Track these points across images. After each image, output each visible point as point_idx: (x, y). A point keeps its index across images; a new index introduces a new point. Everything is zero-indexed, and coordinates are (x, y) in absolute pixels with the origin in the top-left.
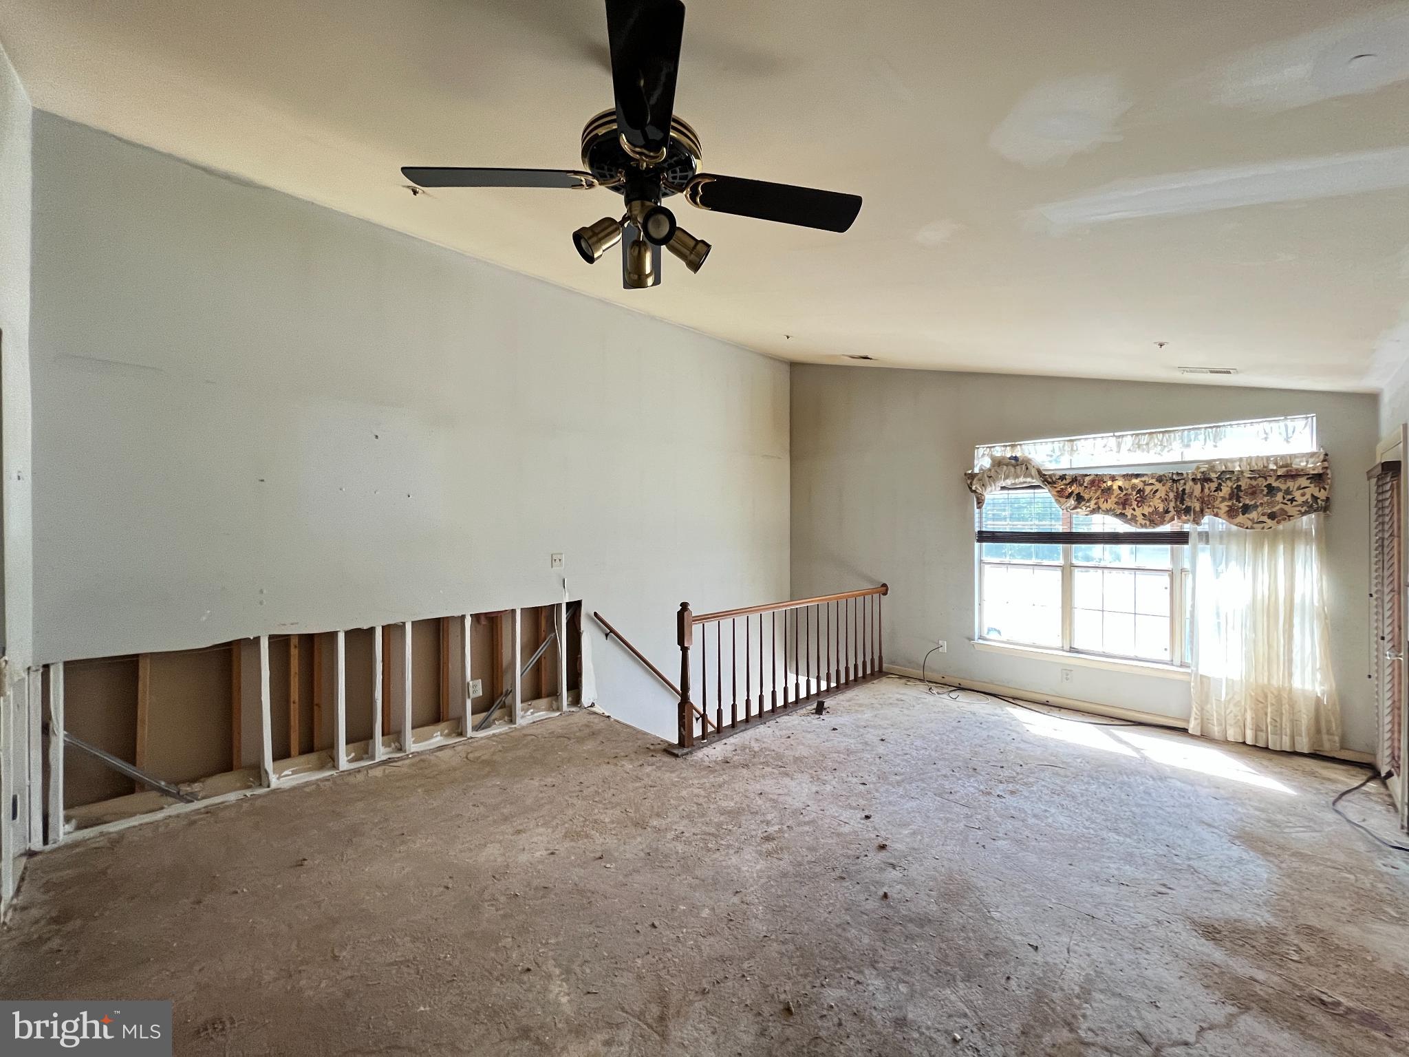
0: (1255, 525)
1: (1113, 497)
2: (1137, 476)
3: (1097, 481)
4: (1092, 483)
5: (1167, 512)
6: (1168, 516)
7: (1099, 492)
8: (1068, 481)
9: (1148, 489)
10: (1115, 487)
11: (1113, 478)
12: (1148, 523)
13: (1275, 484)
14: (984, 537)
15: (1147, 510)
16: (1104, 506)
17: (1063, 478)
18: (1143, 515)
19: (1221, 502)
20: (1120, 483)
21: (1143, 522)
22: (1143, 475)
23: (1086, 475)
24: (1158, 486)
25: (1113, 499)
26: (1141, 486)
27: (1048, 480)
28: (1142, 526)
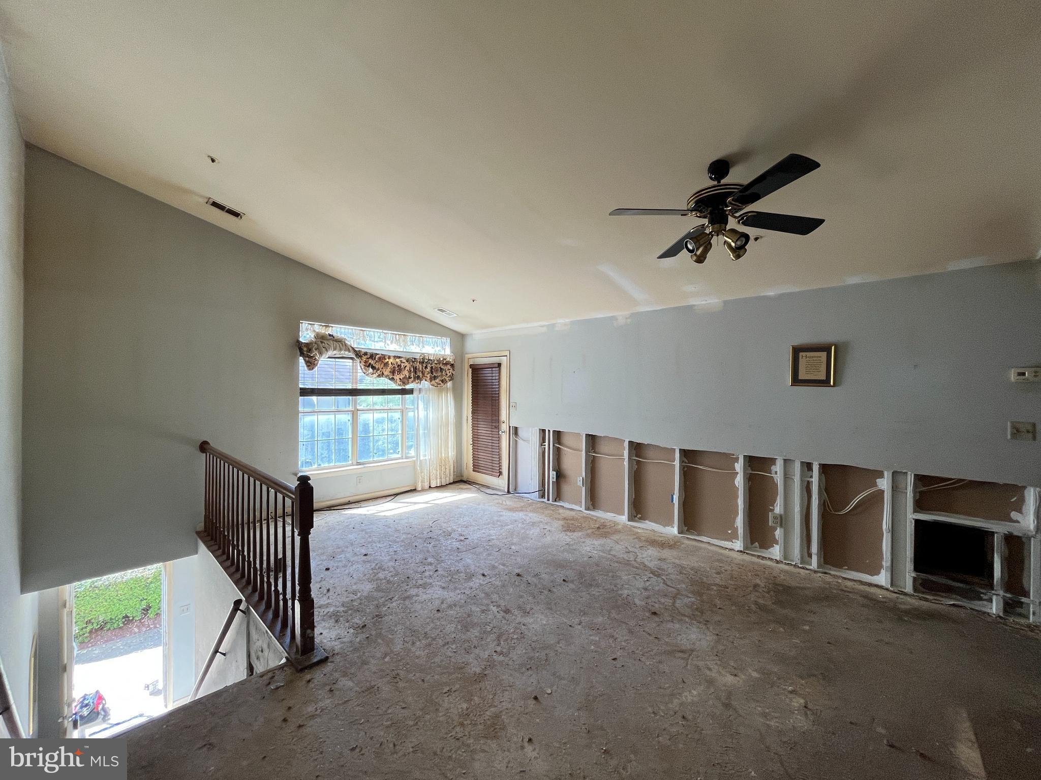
0: (438, 385)
1: (389, 368)
2: (400, 357)
3: (382, 358)
4: (380, 358)
5: (410, 378)
6: (411, 380)
7: (382, 365)
8: (369, 356)
9: (402, 364)
10: (390, 363)
11: (389, 358)
12: (402, 383)
13: (442, 367)
14: (305, 392)
15: (402, 377)
16: (386, 373)
17: (366, 354)
18: (400, 379)
19: (428, 374)
20: (391, 360)
21: (400, 383)
22: (402, 357)
23: (377, 354)
24: (407, 364)
25: (389, 370)
26: (399, 363)
27: (358, 354)
28: (399, 385)
